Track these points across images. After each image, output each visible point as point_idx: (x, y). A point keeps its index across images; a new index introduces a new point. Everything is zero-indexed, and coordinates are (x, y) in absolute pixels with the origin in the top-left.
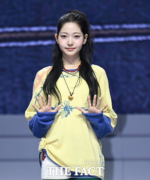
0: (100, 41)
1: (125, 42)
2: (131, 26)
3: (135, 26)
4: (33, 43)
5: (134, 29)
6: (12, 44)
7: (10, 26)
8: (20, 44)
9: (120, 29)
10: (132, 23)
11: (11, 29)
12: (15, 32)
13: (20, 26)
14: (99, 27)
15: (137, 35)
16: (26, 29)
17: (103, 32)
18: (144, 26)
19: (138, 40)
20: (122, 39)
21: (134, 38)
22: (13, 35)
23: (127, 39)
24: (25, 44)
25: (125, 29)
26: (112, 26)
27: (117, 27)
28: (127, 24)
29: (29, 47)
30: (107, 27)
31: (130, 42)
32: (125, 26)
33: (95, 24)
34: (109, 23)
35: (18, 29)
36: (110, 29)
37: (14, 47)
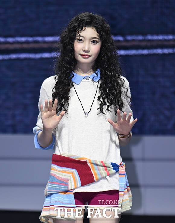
0: (121, 53)
1: (149, 55)
2: (156, 37)
3: (161, 37)
4: (46, 55)
5: (159, 41)
6: (23, 56)
7: (22, 36)
8: (32, 56)
9: (143, 40)
10: (158, 34)
11: (23, 39)
12: (27, 42)
13: (32, 36)
14: (120, 38)
15: (162, 47)
16: (39, 39)
17: (124, 44)
18: (170, 37)
19: (164, 53)
20: (146, 52)
21: (159, 51)
22: (25, 46)
23: (152, 51)
24: (38, 56)
25: (149, 41)
26: (135, 37)
27: (141, 38)
28: (151, 35)
29: (42, 59)
30: (129, 38)
31: (155, 55)
32: (150, 37)
33: (116, 35)
34: (131, 34)
35: (30, 39)
36: (133, 40)
37: (25, 59)
